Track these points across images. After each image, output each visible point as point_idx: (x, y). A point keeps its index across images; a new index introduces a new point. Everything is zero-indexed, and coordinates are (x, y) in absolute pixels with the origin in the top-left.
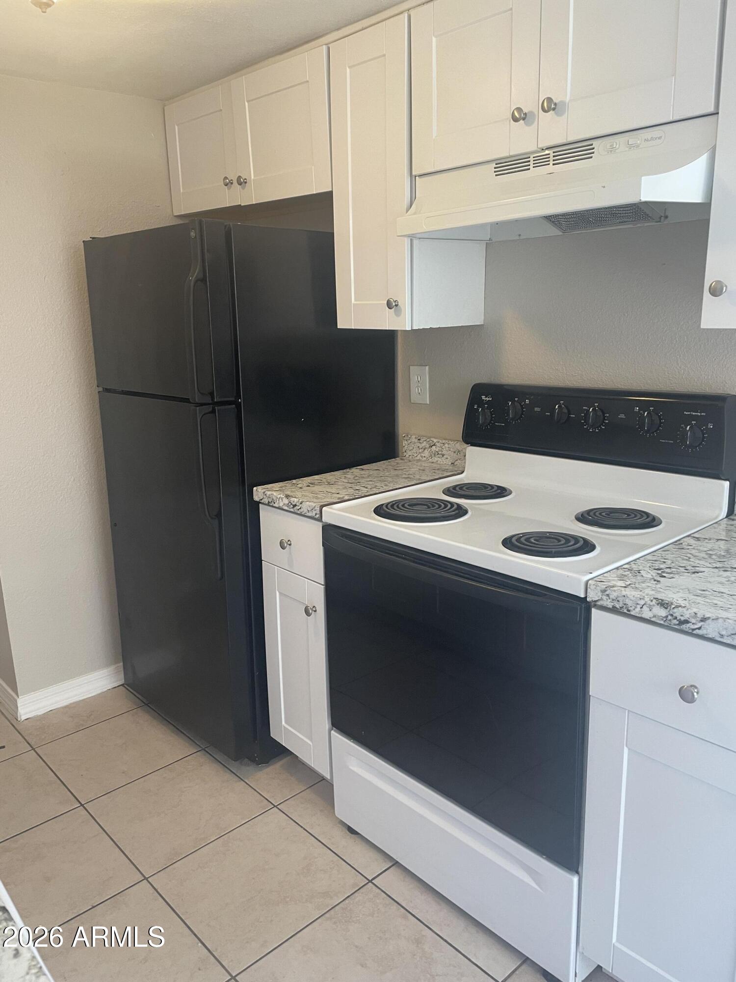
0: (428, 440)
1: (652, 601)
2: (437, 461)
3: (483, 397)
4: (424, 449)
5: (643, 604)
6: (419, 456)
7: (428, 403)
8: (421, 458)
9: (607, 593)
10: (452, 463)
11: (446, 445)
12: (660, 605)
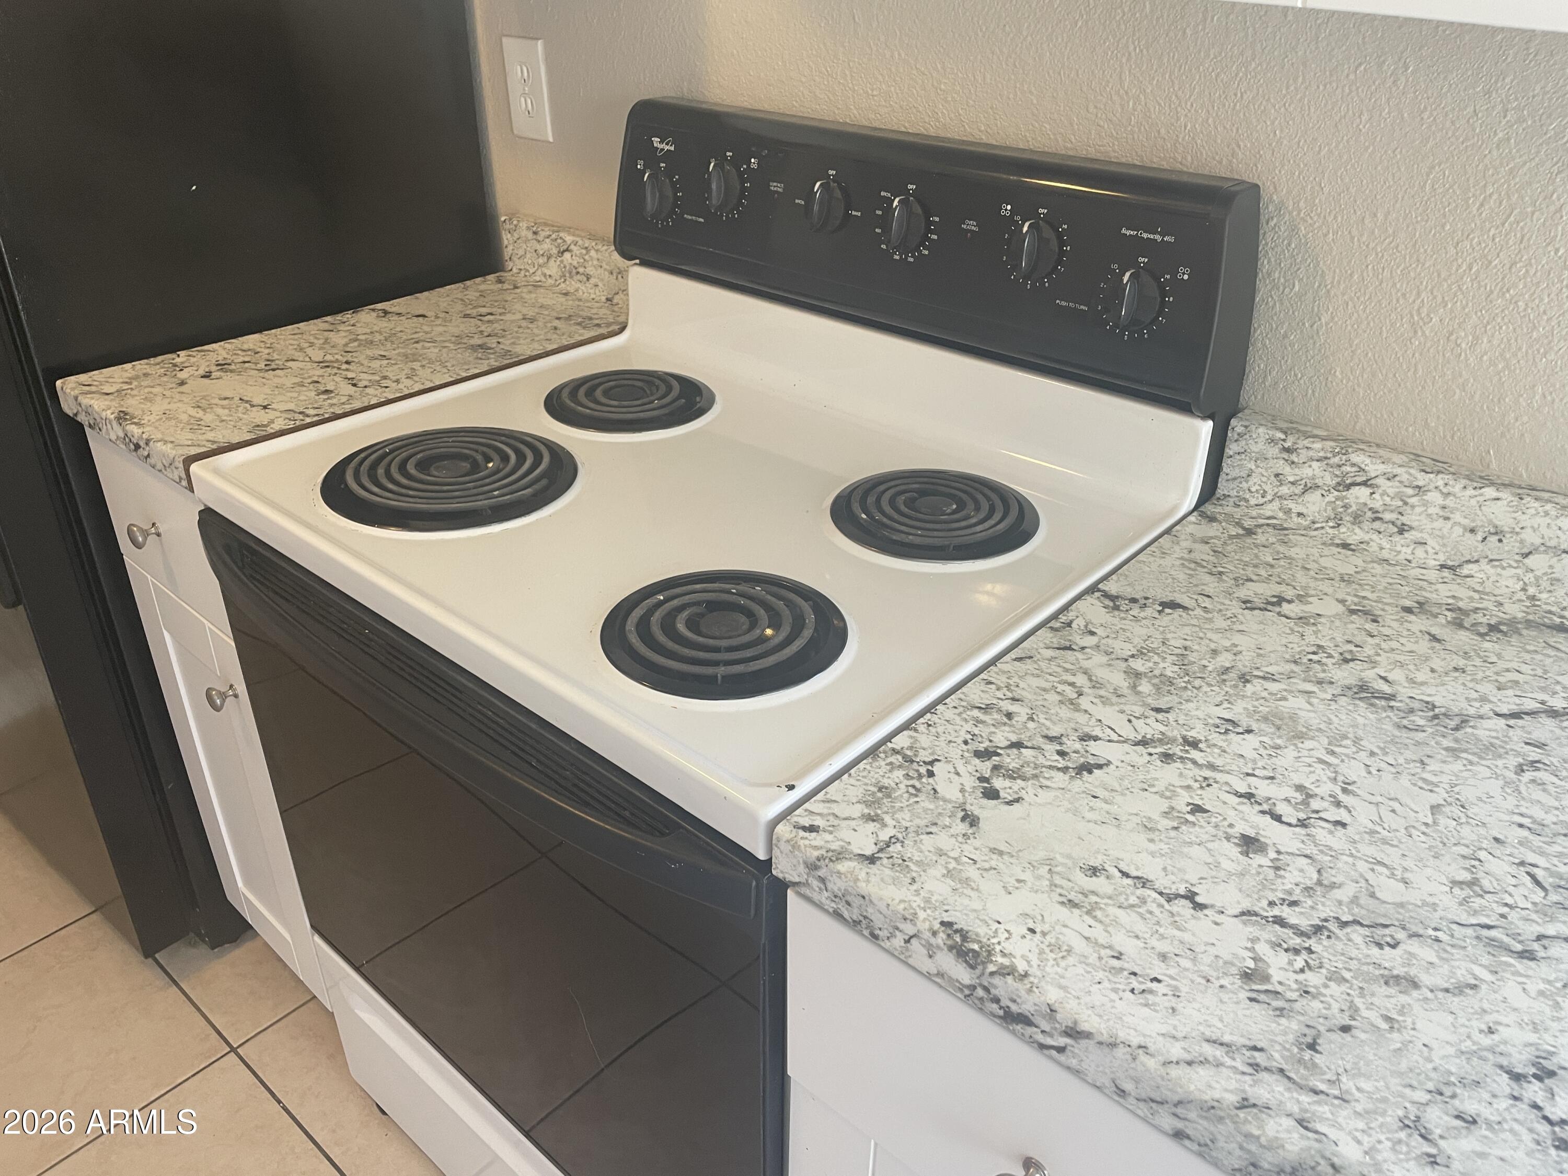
0: (554, 236)
1: (934, 934)
2: (577, 290)
3: (656, 140)
4: (549, 258)
5: (911, 934)
6: (539, 272)
7: (551, 140)
8: (543, 279)
9: (821, 873)
10: (608, 299)
11: (593, 253)
12: (954, 951)
